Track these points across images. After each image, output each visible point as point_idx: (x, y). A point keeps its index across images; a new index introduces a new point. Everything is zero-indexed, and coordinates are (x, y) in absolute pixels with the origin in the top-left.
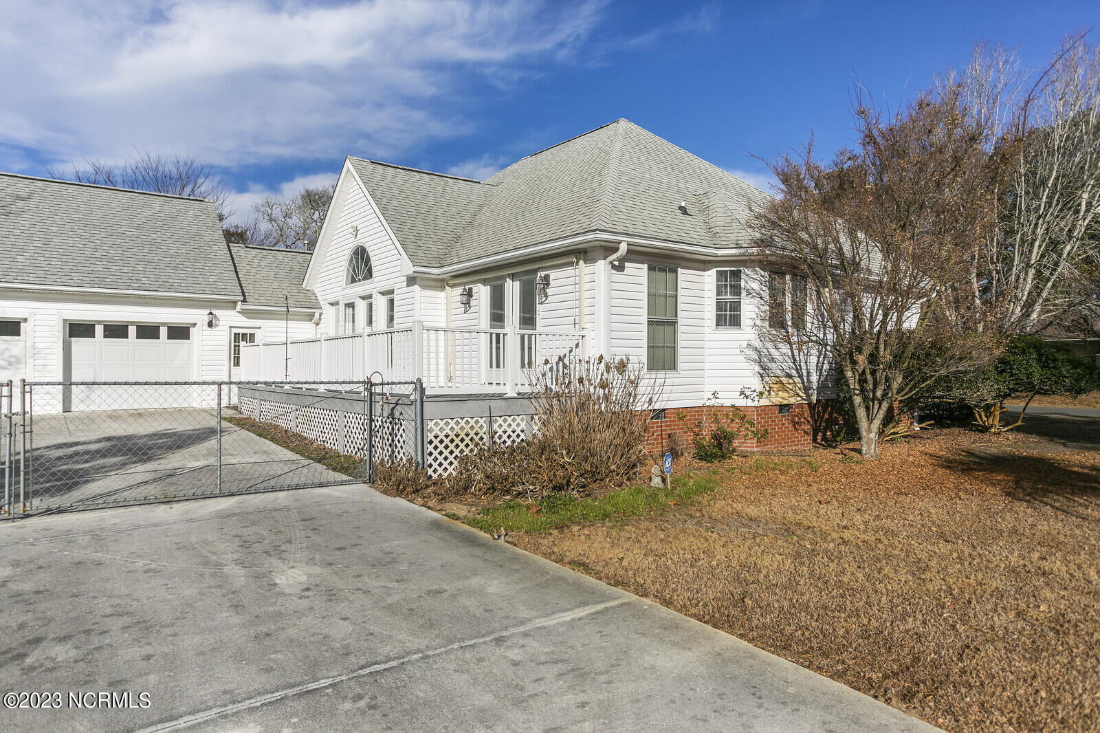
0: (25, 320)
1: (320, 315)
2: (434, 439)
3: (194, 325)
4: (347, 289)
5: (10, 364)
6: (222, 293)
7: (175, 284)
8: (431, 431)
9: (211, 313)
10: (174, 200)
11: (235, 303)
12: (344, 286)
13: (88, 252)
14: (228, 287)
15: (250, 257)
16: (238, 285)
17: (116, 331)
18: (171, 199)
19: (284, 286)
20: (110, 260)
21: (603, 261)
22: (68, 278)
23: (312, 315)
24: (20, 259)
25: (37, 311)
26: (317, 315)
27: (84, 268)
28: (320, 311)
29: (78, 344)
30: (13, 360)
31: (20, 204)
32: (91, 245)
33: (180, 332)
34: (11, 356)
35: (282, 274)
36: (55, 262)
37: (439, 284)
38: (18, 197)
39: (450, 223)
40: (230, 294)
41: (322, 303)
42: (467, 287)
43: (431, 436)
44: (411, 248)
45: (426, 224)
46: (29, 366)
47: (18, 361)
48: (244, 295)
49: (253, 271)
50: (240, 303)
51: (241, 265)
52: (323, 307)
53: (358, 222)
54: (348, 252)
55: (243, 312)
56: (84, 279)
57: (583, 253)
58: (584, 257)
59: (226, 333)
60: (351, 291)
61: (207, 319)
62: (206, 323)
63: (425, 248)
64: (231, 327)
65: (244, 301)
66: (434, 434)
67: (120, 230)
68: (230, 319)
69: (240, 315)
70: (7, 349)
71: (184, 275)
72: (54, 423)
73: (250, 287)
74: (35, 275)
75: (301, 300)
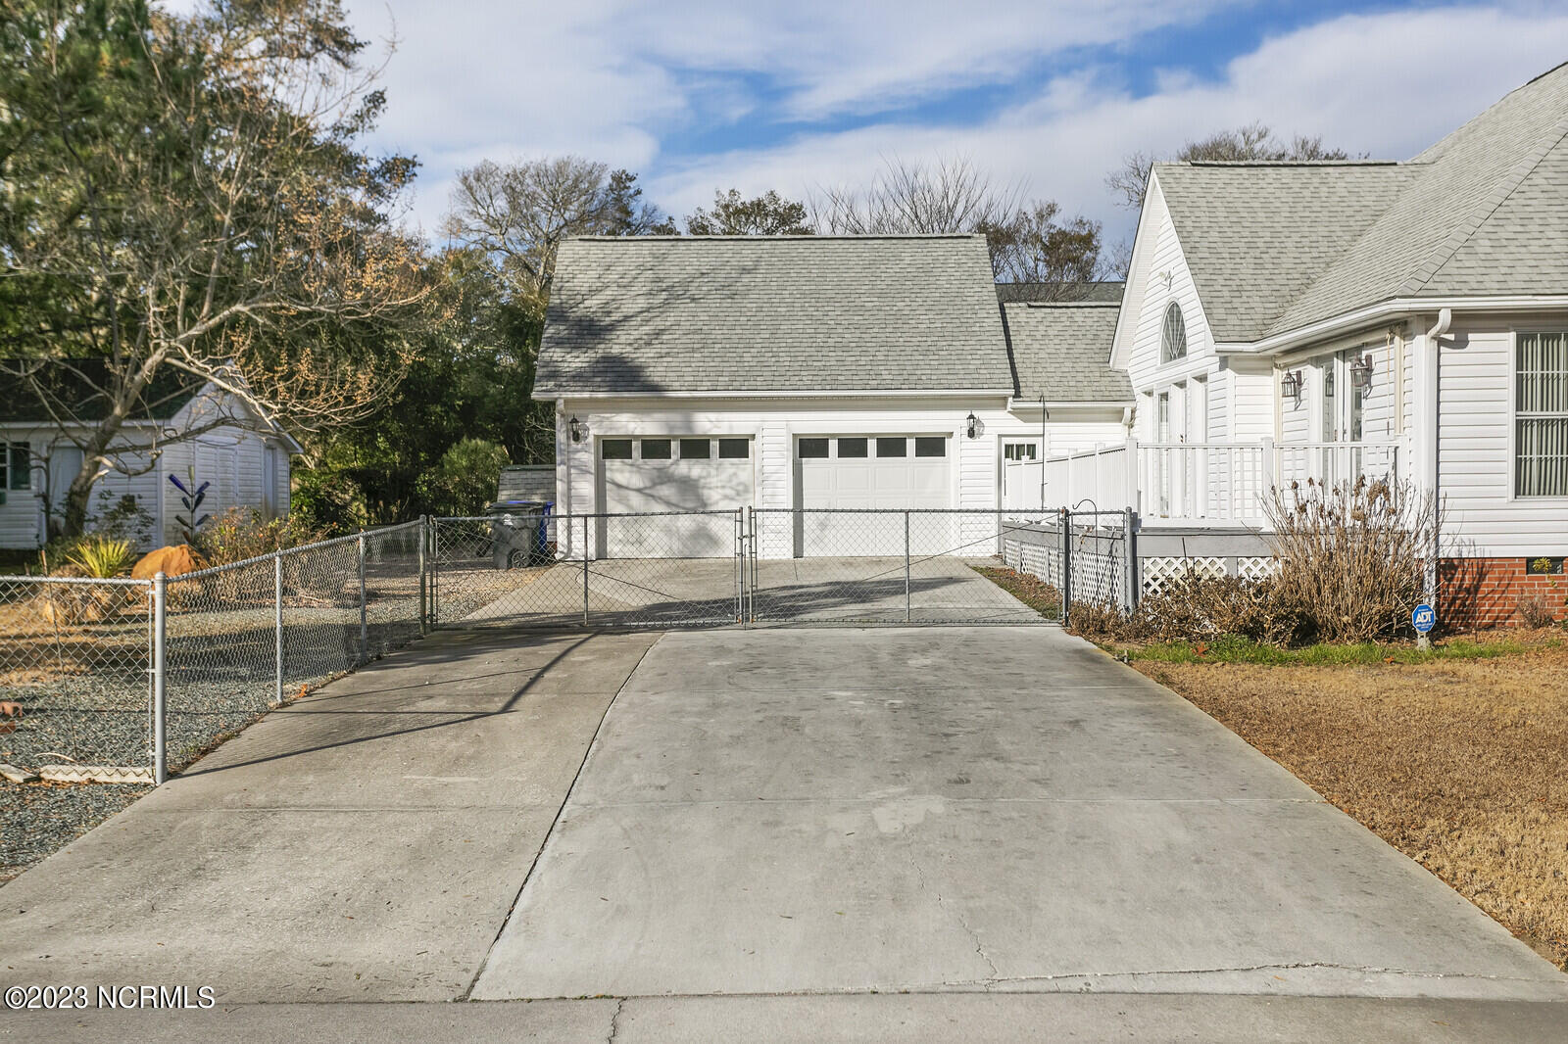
0: (753, 436)
1: (1133, 412)
2: (1151, 582)
3: (951, 434)
4: (1159, 370)
5: (738, 494)
6: (985, 386)
7: (923, 377)
8: (1148, 571)
9: (971, 417)
10: (931, 241)
11: (1005, 398)
12: (1159, 365)
13: (820, 338)
14: (995, 376)
15: (1033, 322)
16: (1009, 371)
17: (853, 447)
18: (927, 241)
19: (1079, 366)
20: (846, 349)
21: (1423, 336)
22: (797, 378)
23: (1121, 411)
24: (747, 357)
25: (766, 424)
26: (1127, 413)
27: (815, 364)
28: (1132, 405)
29: (811, 465)
30: (741, 488)
31: (746, 279)
32: (823, 329)
33: (931, 446)
34: (739, 484)
35: (1080, 346)
36: (785, 359)
37: (1267, 364)
38: (745, 270)
39: (1306, 258)
40: (997, 386)
41: (1136, 391)
42: (1293, 371)
43: (1148, 578)
44: (1219, 312)
45: (1259, 265)
46: (758, 496)
47: (746, 491)
48: (1017, 386)
49: (1036, 345)
50: (1010, 399)
51: (1019, 337)
52: (1137, 398)
53: (1171, 265)
54: (1161, 311)
55: (1016, 412)
56: (815, 378)
57: (1401, 326)
58: (1402, 331)
59: (994, 445)
60: (1165, 374)
61: (965, 425)
62: (965, 431)
63: (1242, 310)
64: (1000, 436)
65: (1017, 395)
66: (1151, 575)
67: (858, 302)
68: (1000, 423)
69: (1012, 417)
70: (735, 474)
71: (936, 363)
72: (785, 568)
73: (1029, 373)
74: (762, 379)
75: (1103, 388)
